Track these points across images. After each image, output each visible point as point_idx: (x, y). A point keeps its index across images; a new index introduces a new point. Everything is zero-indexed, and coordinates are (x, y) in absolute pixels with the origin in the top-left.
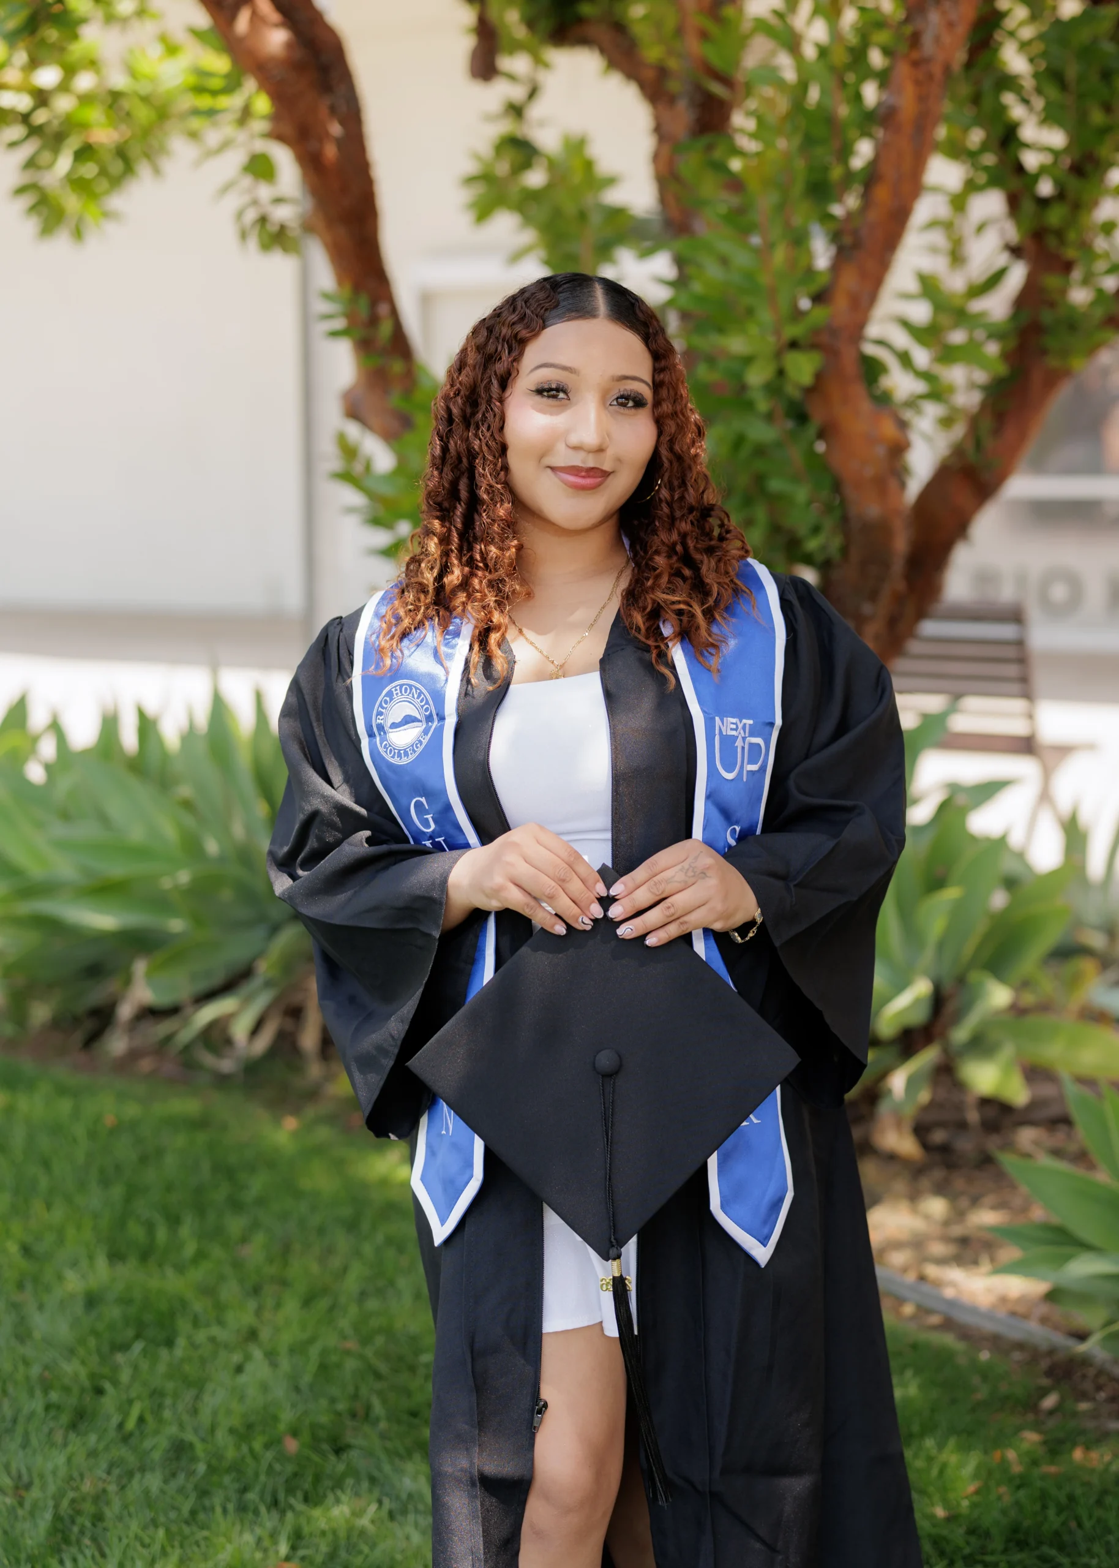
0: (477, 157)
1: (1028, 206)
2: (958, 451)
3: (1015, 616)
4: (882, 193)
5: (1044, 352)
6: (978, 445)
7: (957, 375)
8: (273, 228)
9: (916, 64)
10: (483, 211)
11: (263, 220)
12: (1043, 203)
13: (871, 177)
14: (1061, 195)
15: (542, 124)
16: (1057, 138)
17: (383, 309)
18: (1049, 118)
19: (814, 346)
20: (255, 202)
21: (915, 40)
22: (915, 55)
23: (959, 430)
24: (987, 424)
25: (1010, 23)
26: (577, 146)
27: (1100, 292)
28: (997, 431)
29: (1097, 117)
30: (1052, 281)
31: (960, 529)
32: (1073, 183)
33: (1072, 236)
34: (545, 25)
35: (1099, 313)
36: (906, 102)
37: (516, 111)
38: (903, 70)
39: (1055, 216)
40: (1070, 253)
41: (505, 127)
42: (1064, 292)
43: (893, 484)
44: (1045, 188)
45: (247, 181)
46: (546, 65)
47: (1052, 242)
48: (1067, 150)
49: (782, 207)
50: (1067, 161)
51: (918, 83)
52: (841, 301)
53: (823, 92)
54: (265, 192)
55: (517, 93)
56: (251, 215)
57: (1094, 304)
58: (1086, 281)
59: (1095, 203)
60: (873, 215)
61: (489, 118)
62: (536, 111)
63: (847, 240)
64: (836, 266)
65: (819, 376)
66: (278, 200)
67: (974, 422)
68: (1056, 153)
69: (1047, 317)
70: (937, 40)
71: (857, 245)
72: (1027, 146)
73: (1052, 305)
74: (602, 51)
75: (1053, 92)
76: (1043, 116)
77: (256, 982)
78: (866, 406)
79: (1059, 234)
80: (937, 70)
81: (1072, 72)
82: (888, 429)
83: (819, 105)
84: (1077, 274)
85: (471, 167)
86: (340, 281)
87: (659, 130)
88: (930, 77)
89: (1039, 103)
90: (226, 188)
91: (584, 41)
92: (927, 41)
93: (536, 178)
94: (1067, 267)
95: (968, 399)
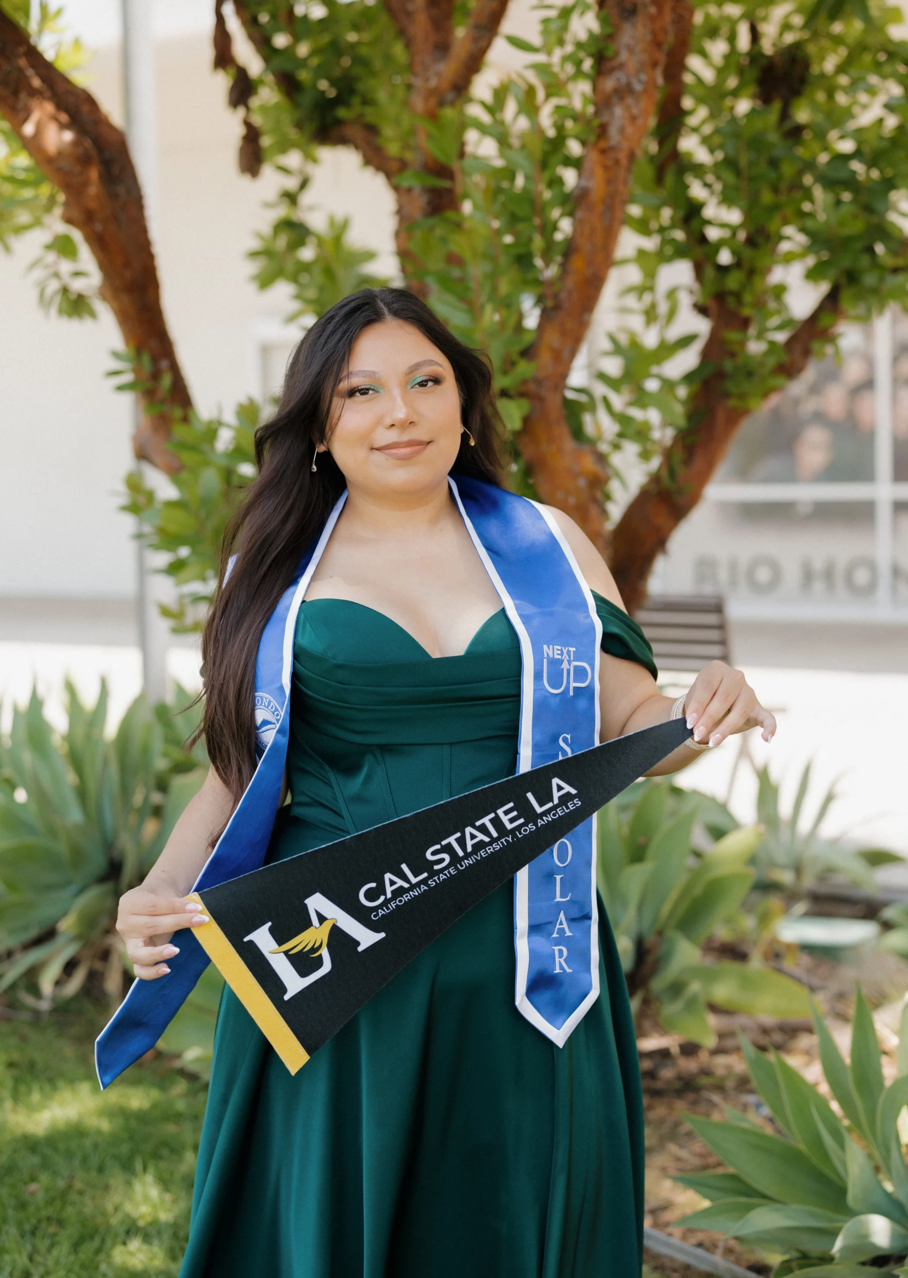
0: (259, 236)
1: (710, 272)
2: (655, 479)
3: (718, 608)
4: (577, 263)
5: (727, 395)
6: (672, 473)
7: (653, 416)
8: (73, 297)
9: (603, 152)
10: (265, 281)
11: (65, 290)
12: (723, 270)
13: (569, 249)
14: (738, 264)
15: (311, 208)
16: (734, 216)
17: (164, 364)
18: (727, 199)
19: (522, 395)
20: (57, 275)
21: (603, 131)
22: (602, 144)
23: (655, 463)
24: (679, 456)
25: (693, 121)
26: (340, 228)
27: (772, 344)
28: (688, 461)
29: (767, 197)
30: (732, 336)
31: (659, 543)
32: (747, 253)
33: (748, 298)
34: (311, 127)
35: (771, 362)
36: (597, 184)
37: (291, 198)
38: (594, 157)
39: (733, 281)
40: (746, 312)
41: (282, 212)
42: (743, 344)
43: (594, 511)
44: (725, 257)
45: (51, 257)
46: (315, 160)
47: (731, 302)
48: (742, 225)
49: (493, 277)
50: (742, 235)
51: (606, 168)
52: (545, 357)
53: (527, 178)
54: (66, 267)
55: (292, 183)
56: (54, 286)
57: (767, 354)
58: (760, 336)
59: (768, 270)
60: (570, 282)
61: (267, 205)
62: (306, 199)
63: (549, 303)
64: (541, 326)
65: (526, 420)
66: (77, 274)
67: (668, 454)
68: (734, 230)
69: (728, 365)
70: (622, 130)
71: (557, 307)
72: (709, 222)
73: (733, 355)
74: (357, 147)
75: (730, 178)
76: (721, 198)
77: (59, 941)
78: (569, 444)
79: (738, 296)
80: (623, 157)
81: (744, 160)
82: (589, 463)
83: (525, 190)
84: (752, 331)
85: (255, 244)
86: (127, 341)
87: (399, 212)
88: (617, 162)
89: (718, 187)
90: (33, 265)
91: (342, 141)
92: (613, 133)
93: (307, 253)
94: (745, 323)
95: (664, 435)
